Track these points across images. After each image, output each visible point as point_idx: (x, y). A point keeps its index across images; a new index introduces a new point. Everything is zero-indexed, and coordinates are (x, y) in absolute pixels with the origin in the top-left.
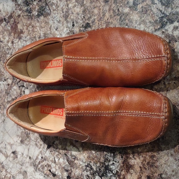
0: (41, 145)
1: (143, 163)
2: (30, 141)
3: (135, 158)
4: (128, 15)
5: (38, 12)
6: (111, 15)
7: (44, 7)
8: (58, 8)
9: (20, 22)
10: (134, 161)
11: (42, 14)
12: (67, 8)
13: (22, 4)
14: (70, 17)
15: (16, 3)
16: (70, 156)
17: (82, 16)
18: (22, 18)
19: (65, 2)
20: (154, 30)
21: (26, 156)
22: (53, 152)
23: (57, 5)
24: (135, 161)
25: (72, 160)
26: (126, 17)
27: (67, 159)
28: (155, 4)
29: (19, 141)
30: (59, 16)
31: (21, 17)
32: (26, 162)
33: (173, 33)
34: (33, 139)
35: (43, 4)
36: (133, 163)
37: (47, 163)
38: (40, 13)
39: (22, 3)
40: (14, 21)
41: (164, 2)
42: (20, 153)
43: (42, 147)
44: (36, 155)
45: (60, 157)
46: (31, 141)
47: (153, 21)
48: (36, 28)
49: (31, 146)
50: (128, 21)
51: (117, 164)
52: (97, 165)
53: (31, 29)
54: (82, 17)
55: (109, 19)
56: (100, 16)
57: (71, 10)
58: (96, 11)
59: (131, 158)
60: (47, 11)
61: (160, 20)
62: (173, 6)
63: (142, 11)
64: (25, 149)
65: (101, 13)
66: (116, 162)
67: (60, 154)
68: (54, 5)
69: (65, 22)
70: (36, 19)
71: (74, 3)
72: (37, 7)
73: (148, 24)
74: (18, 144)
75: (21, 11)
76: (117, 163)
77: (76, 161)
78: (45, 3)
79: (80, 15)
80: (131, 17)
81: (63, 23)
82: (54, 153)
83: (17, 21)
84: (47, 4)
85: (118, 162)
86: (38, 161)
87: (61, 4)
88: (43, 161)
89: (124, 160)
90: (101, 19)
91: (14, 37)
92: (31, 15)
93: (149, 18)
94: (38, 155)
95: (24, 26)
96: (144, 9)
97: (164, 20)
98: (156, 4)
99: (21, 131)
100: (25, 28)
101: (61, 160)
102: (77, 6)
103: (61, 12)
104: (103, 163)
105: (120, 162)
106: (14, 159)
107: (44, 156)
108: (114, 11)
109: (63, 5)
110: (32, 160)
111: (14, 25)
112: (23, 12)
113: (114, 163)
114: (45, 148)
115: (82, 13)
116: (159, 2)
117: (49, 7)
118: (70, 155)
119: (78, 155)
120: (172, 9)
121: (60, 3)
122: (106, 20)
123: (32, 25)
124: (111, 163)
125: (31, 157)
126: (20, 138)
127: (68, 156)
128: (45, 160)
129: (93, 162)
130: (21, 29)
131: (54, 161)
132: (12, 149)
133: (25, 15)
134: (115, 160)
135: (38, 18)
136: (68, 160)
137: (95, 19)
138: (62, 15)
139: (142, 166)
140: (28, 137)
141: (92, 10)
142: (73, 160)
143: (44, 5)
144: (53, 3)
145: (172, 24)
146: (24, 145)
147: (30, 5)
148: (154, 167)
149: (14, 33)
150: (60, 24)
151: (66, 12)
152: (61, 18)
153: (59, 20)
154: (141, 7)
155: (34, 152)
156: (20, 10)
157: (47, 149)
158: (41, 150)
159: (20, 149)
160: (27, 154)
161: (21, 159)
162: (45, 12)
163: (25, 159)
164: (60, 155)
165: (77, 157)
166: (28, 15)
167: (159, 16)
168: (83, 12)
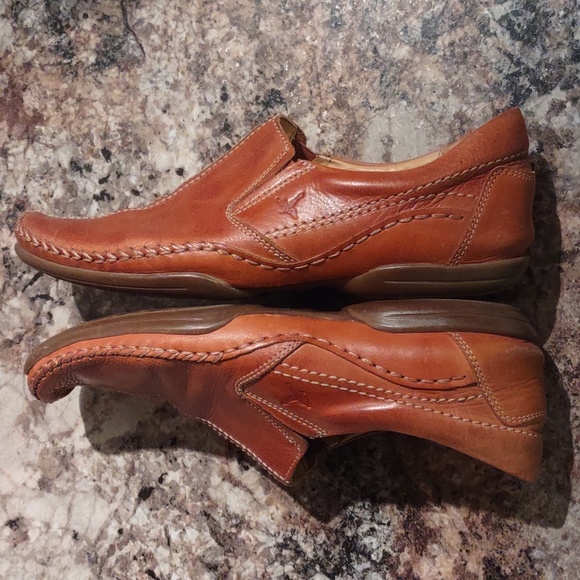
0: (116, 490)
1: (471, 520)
2: (74, 481)
3: (443, 507)
4: (406, 65)
5: (98, 52)
6: (351, 68)
7: (119, 37)
8: (170, 43)
9: (31, 86)
10: (442, 515)
11: (113, 61)
12: (200, 44)
13: (39, 28)
14: (213, 72)
15: (15, 25)
16: (222, 519)
17: (255, 67)
18: (40, 72)
19: (194, 24)
21: (60, 533)
22: (162, 509)
23: (165, 32)
24: (445, 515)
25: (228, 531)
26: (402, 72)
27: (211, 529)
28: (491, 34)
29: (33, 484)
30: (172, 67)
31: (36, 70)
32: (59, 551)
33: (549, 120)
34: (86, 472)
35: (117, 29)
36: (437, 523)
37: (141, 549)
38: (105, 56)
39: (40, 24)
40: (10, 82)
41: (519, 30)
42: (38, 524)
43: (120, 496)
44: (100, 526)
45: (184, 524)
46: (77, 479)
47: (486, 86)
48: (92, 107)
49: (80, 496)
50: (409, 84)
51: (386, 532)
52: (318, 539)
53: (72, 110)
54: (256, 73)
55: (347, 77)
56: (314, 68)
57: (214, 50)
58: (301, 54)
59: (429, 509)
60: (130, 52)
61: (508, 83)
62: (547, 40)
63: (453, 55)
64: (55, 509)
65: (317, 59)
66: (380, 523)
67: (188, 513)
68: (156, 32)
69: (197, 86)
70: (89, 77)
71: (224, 26)
72: (92, 36)
73: (472, 94)
74: (29, 493)
75: (35, 51)
76: (385, 527)
77: (244, 534)
78: (123, 26)
79: (248, 64)
80: (418, 75)
81: (188, 88)
82: (165, 514)
83: (22, 83)
84: (128, 29)
85: (389, 524)
86: (107, 545)
87: (180, 30)
88: (126, 543)
89: (409, 517)
90: (318, 77)
91: (9, 136)
92: (74, 63)
93: (474, 74)
94: (107, 524)
95: (46, 98)
96: (457, 50)
97: (520, 84)
98: (495, 34)
99: (41, 447)
100: (51, 104)
101: (192, 534)
102: (235, 38)
103: (182, 56)
104: (337, 531)
105: (395, 522)
106: (15, 545)
107: (128, 527)
108: (361, 55)
109: (188, 34)
110: (85, 543)
111: (9, 94)
112: (41, 52)
113: (376, 526)
114: (133, 500)
115: (252, 58)
116: (505, 30)
117: (137, 39)
118: (223, 515)
119: (250, 514)
120: (544, 50)
121: (177, 26)
122: (337, 81)
123: (76, 96)
124: (365, 527)
125: (81, 531)
126: (36, 471)
127: (216, 518)
128: (132, 538)
129: (302, 530)
130: (37, 107)
131: (166, 541)
132: (5, 511)
133: (49, 64)
134: (377, 518)
135: (99, 74)
136: (214, 533)
137: (298, 78)
138: (184, 64)
139: (465, 529)
140: (67, 468)
141: (287, 52)
142: (234, 530)
143: (118, 30)
144: (152, 26)
145: (544, 96)
146: (51, 495)
147: (67, 31)
148: (506, 529)
149: (8, 120)
150: (176, 94)
151: (199, 55)
152: (180, 74)
153: (176, 81)
154: (447, 43)
155: (92, 514)
156: (32, 46)
157: (139, 503)
158: (114, 506)
159: (35, 510)
160: (64, 525)
161: (43, 543)
162: (123, 54)
163: (56, 542)
164: (188, 517)
165: (246, 518)
166: (60, 63)
167: (505, 71)
168: (256, 55)
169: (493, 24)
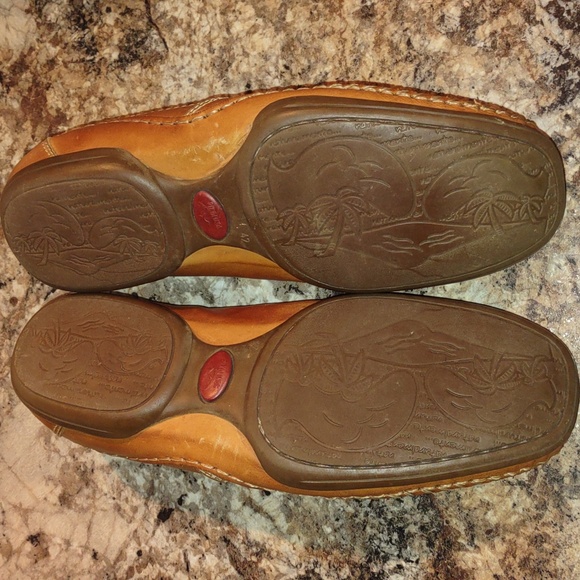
0: (135, 510)
1: (507, 563)
2: (94, 498)
3: (476, 547)
4: (442, 59)
5: (120, 48)
6: (383, 62)
7: (142, 32)
8: (194, 37)
9: (54, 84)
10: (475, 555)
11: (136, 57)
12: (224, 38)
13: (62, 23)
14: (237, 67)
15: (39, 20)
16: (242, 546)
17: (281, 62)
18: (64, 69)
19: (218, 16)
20: (536, 111)
21: (80, 551)
22: (182, 532)
23: (189, 26)
24: (478, 556)
25: (249, 559)
26: (437, 65)
27: (231, 556)
28: (537, 22)
29: (54, 499)
30: (196, 63)
31: (60, 67)
32: (79, 570)
34: (106, 489)
35: (140, 23)
36: (470, 565)
37: (160, 573)
38: (128, 52)
39: (64, 19)
40: (34, 81)
41: (569, 18)
42: (58, 540)
43: (139, 516)
44: (119, 546)
45: (204, 550)
46: (97, 496)
47: (531, 80)
48: (115, 106)
49: (99, 514)
50: (445, 79)
51: (414, 570)
52: (342, 574)
53: (94, 109)
54: (282, 69)
55: (378, 72)
56: (343, 63)
57: (239, 44)
58: (330, 47)
59: (461, 548)
60: (153, 47)
61: (555, 77)
63: (494, 47)
64: (75, 526)
65: (347, 52)
66: (408, 560)
67: (207, 538)
68: (180, 26)
69: (221, 83)
70: (111, 75)
71: (249, 18)
72: (115, 31)
73: (514, 89)
74: (50, 509)
75: (58, 48)
76: (414, 565)
77: (264, 563)
78: (146, 20)
79: (273, 59)
80: (455, 69)
81: (211, 86)
82: (185, 538)
83: (45, 81)
84: (152, 23)
85: (417, 562)
86: (126, 567)
87: (204, 23)
88: (145, 566)
89: (439, 555)
90: (347, 72)
91: (33, 137)
92: (97, 60)
93: (518, 68)
94: (126, 545)
95: (68, 96)
96: (499, 41)
97: (569, 78)
98: (542, 23)
99: (62, 460)
100: (73, 103)
101: (211, 561)
102: (260, 31)
103: (206, 51)
104: (361, 566)
105: (424, 560)
106: (36, 562)
107: (147, 549)
108: (394, 48)
109: (212, 28)
110: (104, 563)
111: (33, 93)
112: (64, 48)
113: (404, 564)
114: (152, 520)
115: (278, 52)
116: (552, 17)
117: (160, 34)
118: (244, 542)
119: (271, 542)
121: (201, 19)
122: (368, 76)
123: (99, 95)
124: (392, 564)
125: (100, 551)
126: (56, 485)
127: (236, 544)
128: (151, 560)
129: (325, 563)
130: (60, 106)
131: (185, 566)
132: (27, 525)
133: (72, 62)
134: (404, 554)
135: (122, 71)
136: (234, 561)
137: (327, 74)
138: (208, 59)
139: (501, 573)
140: (87, 484)
141: (315, 44)
142: (254, 559)
143: (142, 24)
144: (175, 19)
146: (71, 511)
147: (90, 26)
148: (545, 574)
149: (32, 120)
150: (199, 91)
151: (223, 49)
152: (203, 70)
153: (199, 78)
154: (487, 32)
155: (111, 534)
156: (55, 42)
157: (158, 524)
158: (133, 526)
159: (57, 526)
160: (83, 543)
161: (63, 560)
162: (146, 50)
163: (75, 560)
164: (207, 541)
165: (267, 546)
166: (83, 60)
167: (553, 64)
168: (283, 49)
169: (539, 10)
